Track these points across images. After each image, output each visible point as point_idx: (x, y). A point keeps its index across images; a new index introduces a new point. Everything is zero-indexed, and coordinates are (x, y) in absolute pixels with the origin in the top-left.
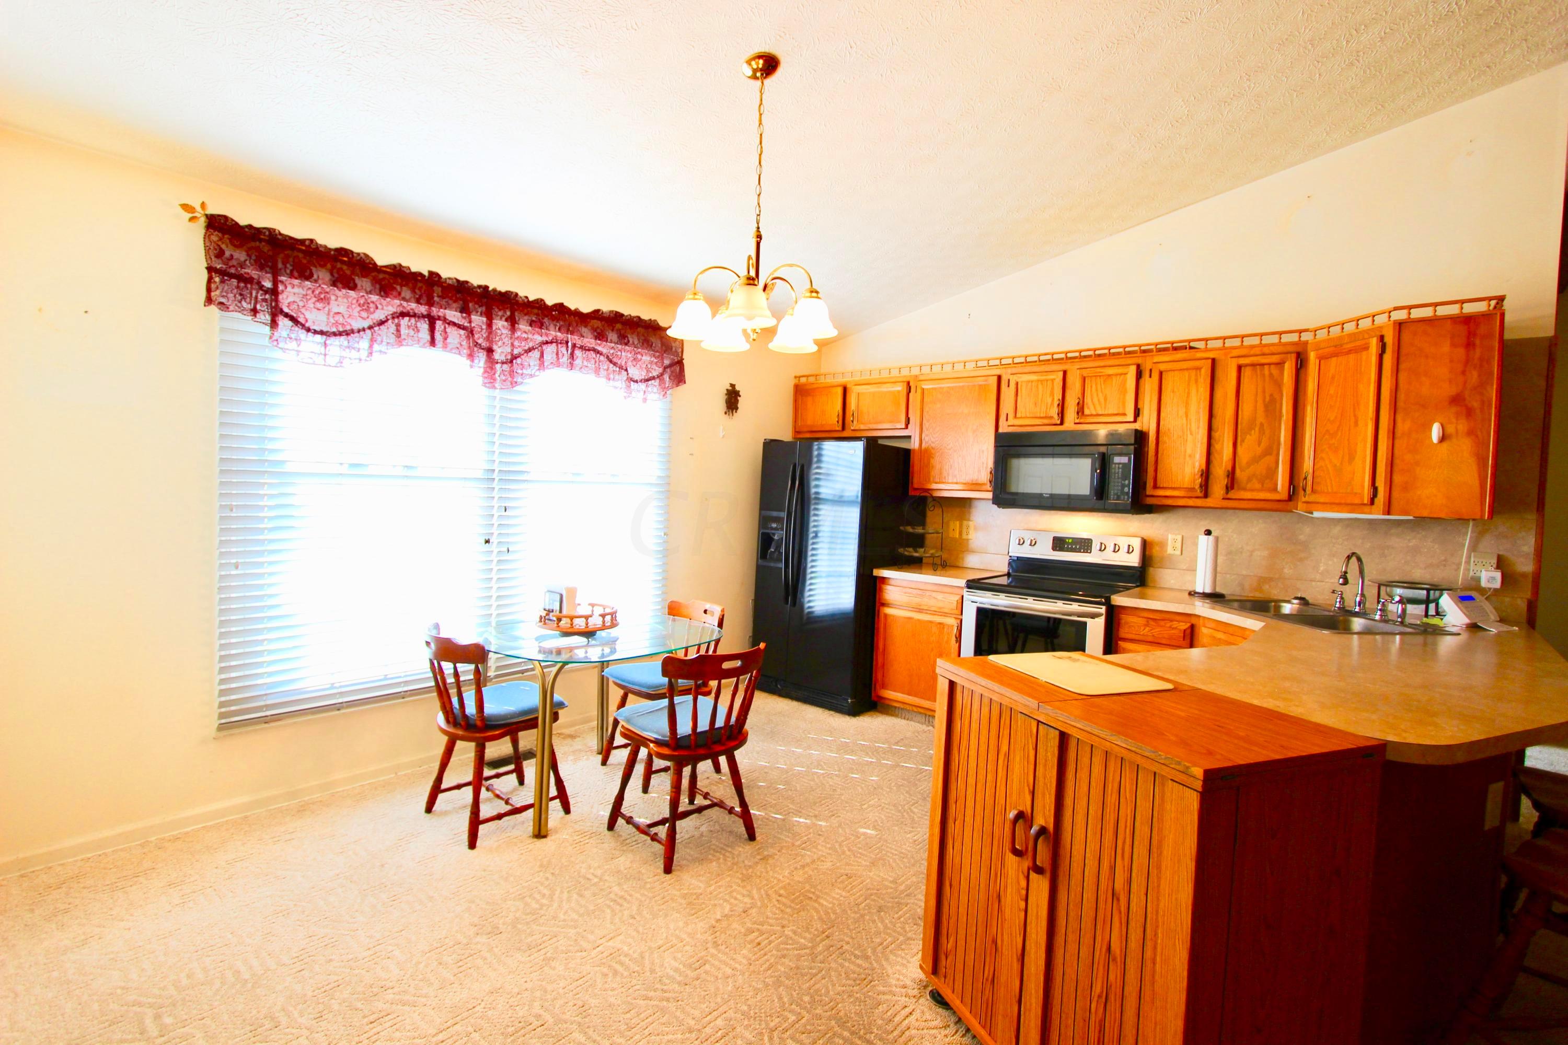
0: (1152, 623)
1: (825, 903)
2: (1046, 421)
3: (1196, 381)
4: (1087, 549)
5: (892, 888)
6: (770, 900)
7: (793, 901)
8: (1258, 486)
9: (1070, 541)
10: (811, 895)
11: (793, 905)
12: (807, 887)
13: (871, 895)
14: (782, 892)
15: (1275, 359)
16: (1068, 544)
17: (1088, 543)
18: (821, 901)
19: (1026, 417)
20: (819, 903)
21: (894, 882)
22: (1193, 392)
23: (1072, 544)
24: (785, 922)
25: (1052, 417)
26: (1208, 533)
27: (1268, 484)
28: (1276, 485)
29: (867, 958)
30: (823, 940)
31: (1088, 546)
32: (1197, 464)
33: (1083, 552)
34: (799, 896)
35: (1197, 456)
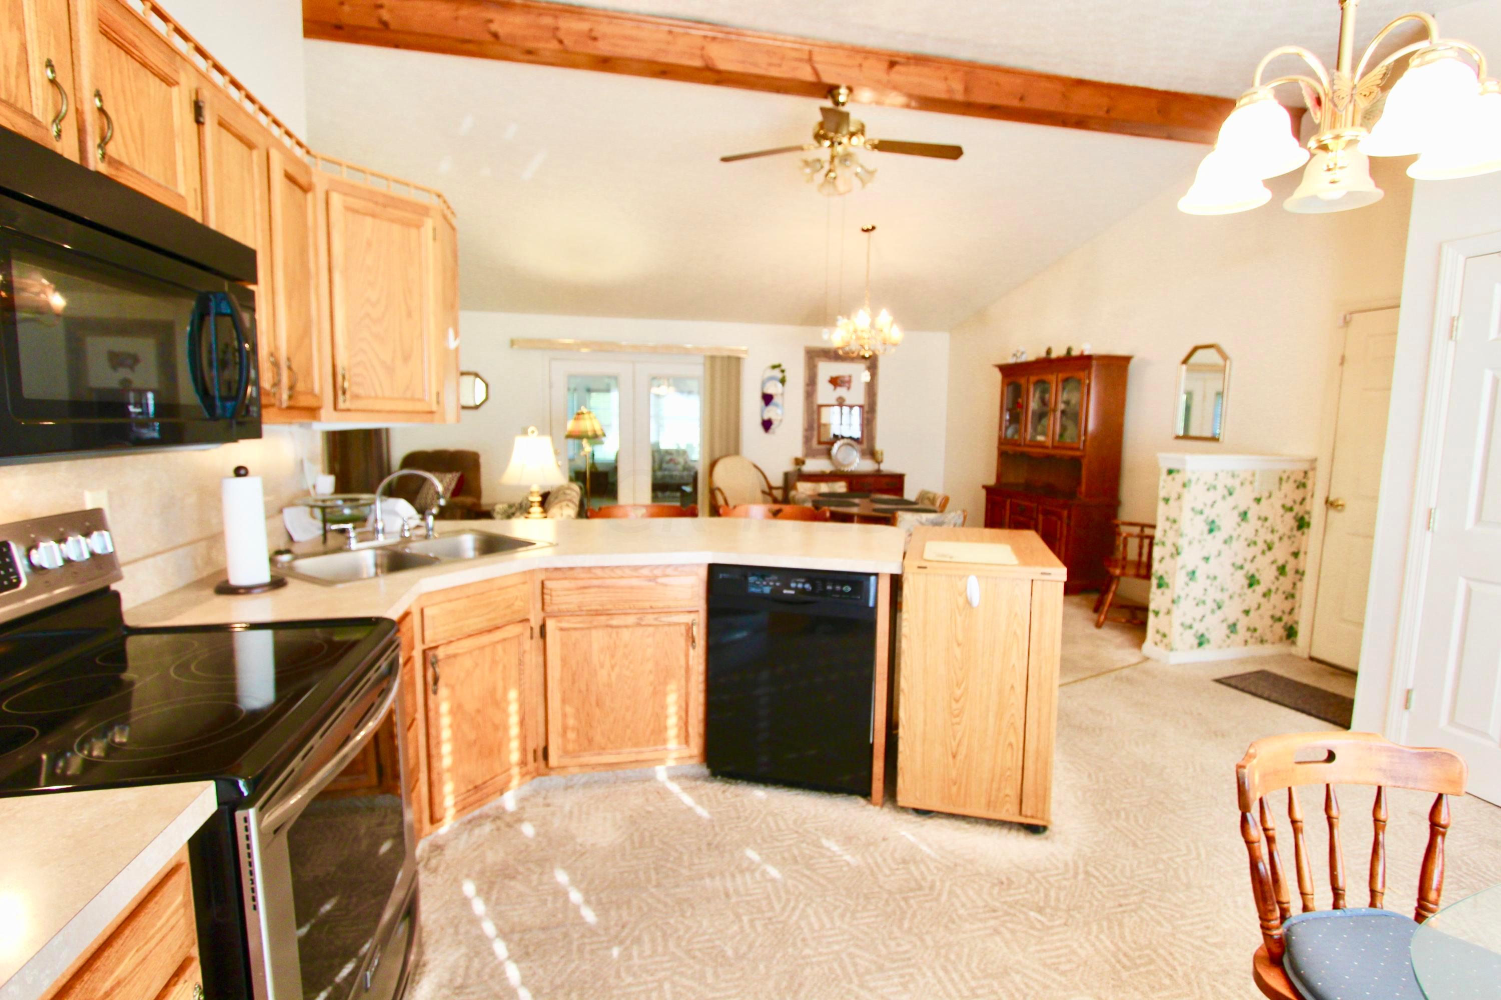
1: (1108, 943)
4: (9, 575)
5: (1007, 928)
6: (1186, 975)
7: (1152, 961)
8: (303, 385)
10: (1124, 960)
11: (1154, 956)
12: (1125, 975)
13: (1039, 930)
14: (1167, 982)
18: (1112, 948)
20: (1116, 945)
21: (996, 932)
24: (1170, 939)
26: (242, 472)
27: (309, 385)
28: (313, 384)
29: (1087, 873)
30: (1127, 905)
31: (7, 565)
33: (4, 587)
34: (1142, 965)
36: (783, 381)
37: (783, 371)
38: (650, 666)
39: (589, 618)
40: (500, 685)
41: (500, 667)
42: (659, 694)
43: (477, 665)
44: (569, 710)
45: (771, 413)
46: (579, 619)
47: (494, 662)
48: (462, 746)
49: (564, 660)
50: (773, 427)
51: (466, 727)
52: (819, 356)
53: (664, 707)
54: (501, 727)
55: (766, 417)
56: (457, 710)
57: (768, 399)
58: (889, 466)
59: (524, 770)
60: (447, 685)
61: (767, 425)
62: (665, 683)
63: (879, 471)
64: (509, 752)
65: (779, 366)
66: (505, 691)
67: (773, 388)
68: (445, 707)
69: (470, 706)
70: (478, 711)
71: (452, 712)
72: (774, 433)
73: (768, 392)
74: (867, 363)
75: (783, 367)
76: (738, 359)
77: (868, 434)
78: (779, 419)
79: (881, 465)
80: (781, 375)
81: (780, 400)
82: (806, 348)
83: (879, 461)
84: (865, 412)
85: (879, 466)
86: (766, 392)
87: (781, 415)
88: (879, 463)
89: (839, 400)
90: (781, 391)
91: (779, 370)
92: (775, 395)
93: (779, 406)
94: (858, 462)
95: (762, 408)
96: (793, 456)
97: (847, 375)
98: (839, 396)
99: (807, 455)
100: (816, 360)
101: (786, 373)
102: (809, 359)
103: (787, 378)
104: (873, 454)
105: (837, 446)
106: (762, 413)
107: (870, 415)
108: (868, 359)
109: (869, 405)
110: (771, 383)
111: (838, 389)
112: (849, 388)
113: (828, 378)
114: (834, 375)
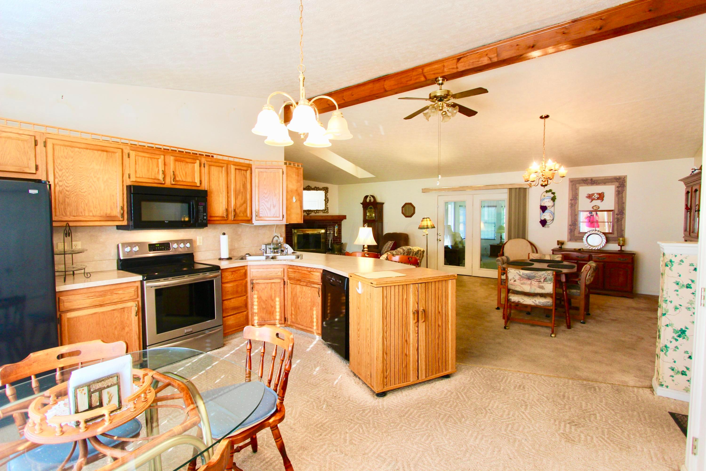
0: (233, 273)
2: (156, 181)
3: (222, 172)
4: (168, 248)
8: (242, 215)
9: (158, 245)
15: (245, 168)
16: (157, 247)
17: (168, 245)
19: (143, 177)
22: (221, 176)
23: (159, 247)
25: (159, 180)
26: (224, 234)
27: (245, 215)
28: (247, 214)
31: (168, 247)
32: (224, 206)
33: (167, 250)
35: (224, 203)
36: (554, 199)
37: (553, 193)
38: (309, 300)
39: (295, 281)
40: (273, 295)
41: (273, 290)
42: (311, 309)
43: (266, 287)
44: (293, 309)
45: (547, 216)
46: (294, 281)
47: (271, 288)
48: (261, 308)
49: (292, 293)
50: (547, 224)
51: (262, 304)
52: (579, 183)
53: (313, 314)
54: (274, 307)
55: (543, 219)
56: (259, 298)
57: (544, 209)
59: (281, 322)
60: (257, 290)
61: (543, 223)
62: (313, 307)
63: (621, 250)
64: (276, 315)
65: (550, 191)
66: (275, 297)
67: (548, 203)
68: (255, 296)
69: (264, 298)
70: (266, 300)
71: (258, 298)
72: (548, 227)
73: (544, 205)
74: (617, 184)
75: (553, 191)
76: (525, 189)
77: (617, 228)
78: (552, 219)
79: (623, 247)
80: (552, 195)
81: (552, 209)
82: (570, 179)
83: (621, 245)
84: (615, 214)
85: (621, 248)
86: (543, 205)
87: (552, 217)
88: (621, 246)
89: (595, 208)
90: (552, 204)
91: (550, 193)
92: (549, 206)
93: (551, 212)
94: (603, 245)
95: (540, 214)
96: (558, 240)
97: (600, 192)
98: (595, 205)
99: (570, 240)
100: (577, 185)
101: (555, 195)
102: (572, 185)
103: (556, 197)
104: (618, 241)
105: (587, 235)
106: (541, 217)
107: (619, 216)
108: (617, 182)
109: (618, 210)
110: (546, 200)
111: (594, 201)
112: (602, 200)
113: (586, 195)
114: (590, 193)
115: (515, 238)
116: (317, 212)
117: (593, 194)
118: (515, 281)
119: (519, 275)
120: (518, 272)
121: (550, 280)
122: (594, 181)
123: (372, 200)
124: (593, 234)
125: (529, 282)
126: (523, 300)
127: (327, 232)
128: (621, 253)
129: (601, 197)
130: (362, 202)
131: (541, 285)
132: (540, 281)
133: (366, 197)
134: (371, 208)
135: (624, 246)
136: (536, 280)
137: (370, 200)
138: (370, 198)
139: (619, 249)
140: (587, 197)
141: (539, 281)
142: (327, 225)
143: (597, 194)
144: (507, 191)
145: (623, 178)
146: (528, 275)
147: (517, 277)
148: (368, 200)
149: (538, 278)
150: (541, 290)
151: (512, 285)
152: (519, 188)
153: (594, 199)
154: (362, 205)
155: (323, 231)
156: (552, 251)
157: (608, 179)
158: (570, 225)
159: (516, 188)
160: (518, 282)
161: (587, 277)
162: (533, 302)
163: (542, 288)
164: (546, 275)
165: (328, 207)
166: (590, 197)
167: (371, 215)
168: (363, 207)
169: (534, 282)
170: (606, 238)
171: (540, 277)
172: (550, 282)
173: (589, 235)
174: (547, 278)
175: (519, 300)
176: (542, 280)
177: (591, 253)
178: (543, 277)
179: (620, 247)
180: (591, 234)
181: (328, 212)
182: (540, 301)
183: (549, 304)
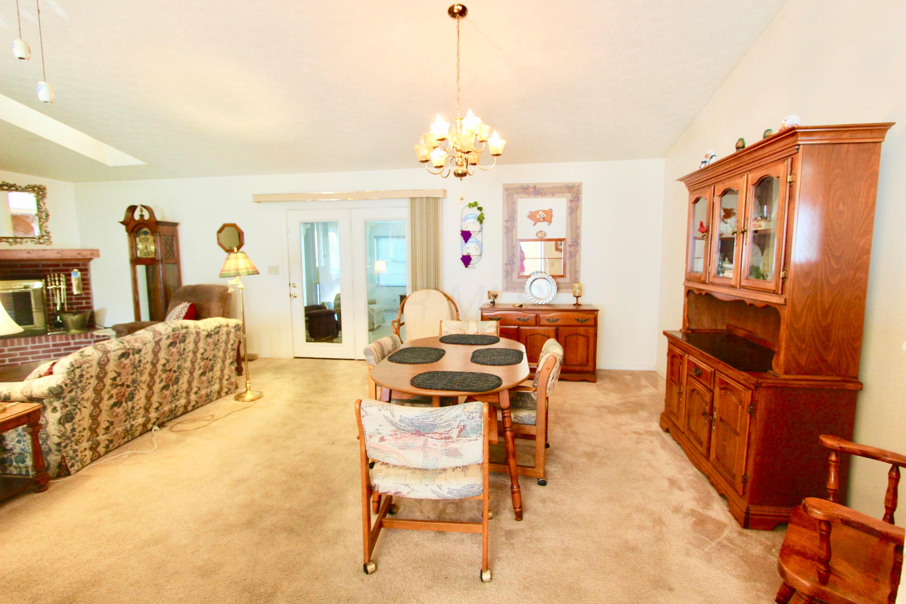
36: (481, 220)
37: (480, 209)
45: (470, 248)
50: (472, 262)
52: (518, 193)
55: (465, 253)
57: (466, 235)
58: (587, 302)
61: (466, 260)
63: (577, 304)
65: (475, 204)
67: (472, 226)
72: (474, 268)
73: (467, 229)
74: (569, 196)
75: (479, 206)
76: (436, 199)
77: (571, 268)
78: (479, 254)
79: (579, 298)
80: (478, 213)
81: (479, 237)
82: (504, 185)
83: (577, 295)
84: (567, 245)
85: (577, 300)
86: (465, 229)
87: (479, 250)
88: (577, 297)
89: (539, 235)
90: (479, 229)
91: (476, 208)
92: (473, 232)
93: (477, 242)
94: (554, 296)
95: (462, 245)
96: (489, 290)
97: (547, 209)
98: (540, 230)
99: (507, 289)
100: (515, 196)
101: (483, 211)
102: (508, 196)
103: (485, 216)
104: (572, 288)
105: (530, 280)
106: (462, 250)
107: (572, 249)
108: (570, 192)
109: (572, 238)
110: (469, 221)
111: (539, 224)
112: (550, 222)
113: (528, 214)
114: (533, 211)
115: (423, 288)
116: (16, 243)
117: (537, 212)
118: (382, 439)
119: (393, 424)
120: (388, 414)
121: (474, 430)
122: (538, 191)
123: (147, 216)
124: (539, 278)
125: (420, 441)
126: (408, 490)
127: (47, 285)
128: (577, 308)
129: (548, 217)
130: (122, 219)
131: (452, 446)
132: (449, 438)
133: (132, 209)
134: (146, 233)
135: (580, 296)
136: (437, 436)
137: (142, 216)
138: (142, 211)
139: (575, 302)
140: (529, 217)
141: (446, 438)
142: (48, 271)
143: (544, 211)
144: (407, 203)
145: (578, 187)
146: (416, 423)
147: (387, 430)
148: (137, 216)
149: (442, 430)
150: (452, 459)
151: (375, 449)
152: (427, 198)
153: (539, 220)
154: (123, 227)
155: (38, 285)
156: (480, 311)
157: (557, 188)
158: (506, 264)
159: (422, 198)
160: (389, 444)
161: (549, 382)
162: (434, 492)
163: (455, 453)
164: (464, 417)
165: (48, 230)
166: (533, 216)
167: (146, 247)
168: (127, 230)
169: (434, 441)
170: (557, 284)
171: (449, 425)
172: (474, 437)
173: (534, 280)
174: (468, 428)
175: (399, 490)
176: (454, 434)
177: (538, 312)
178: (455, 424)
179: (575, 298)
180: (536, 279)
181: (49, 241)
182: (451, 487)
183: (475, 489)
